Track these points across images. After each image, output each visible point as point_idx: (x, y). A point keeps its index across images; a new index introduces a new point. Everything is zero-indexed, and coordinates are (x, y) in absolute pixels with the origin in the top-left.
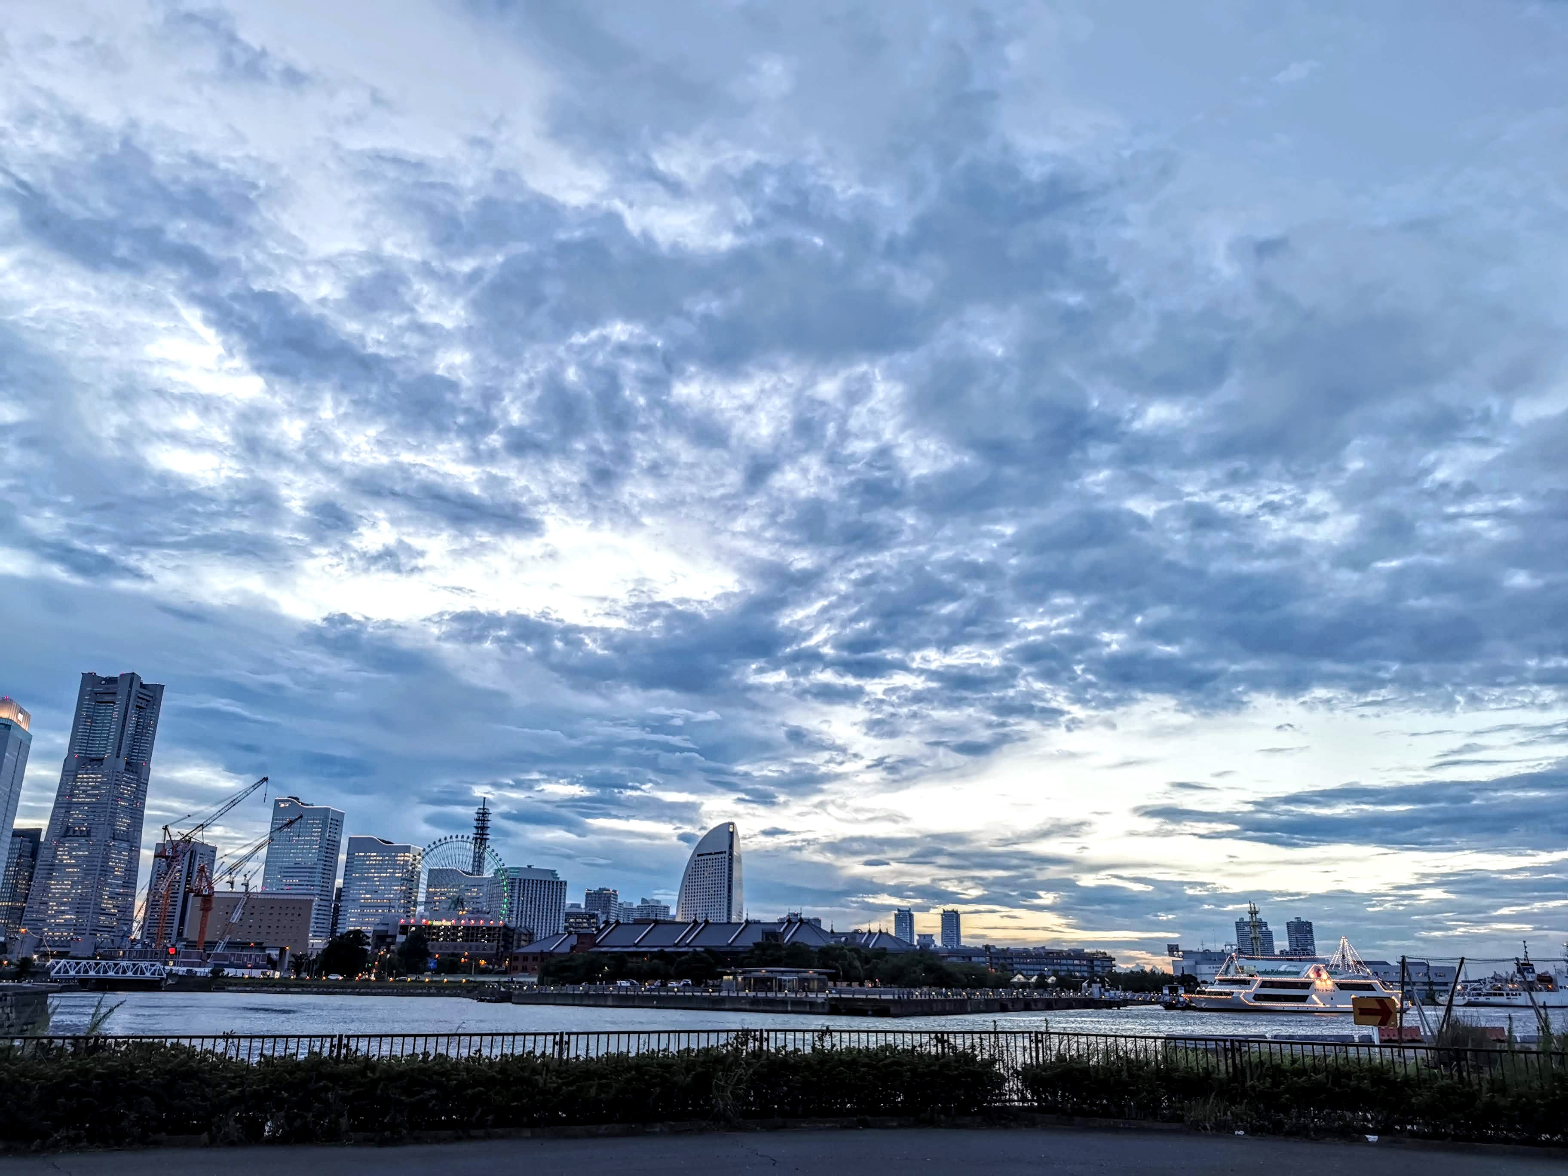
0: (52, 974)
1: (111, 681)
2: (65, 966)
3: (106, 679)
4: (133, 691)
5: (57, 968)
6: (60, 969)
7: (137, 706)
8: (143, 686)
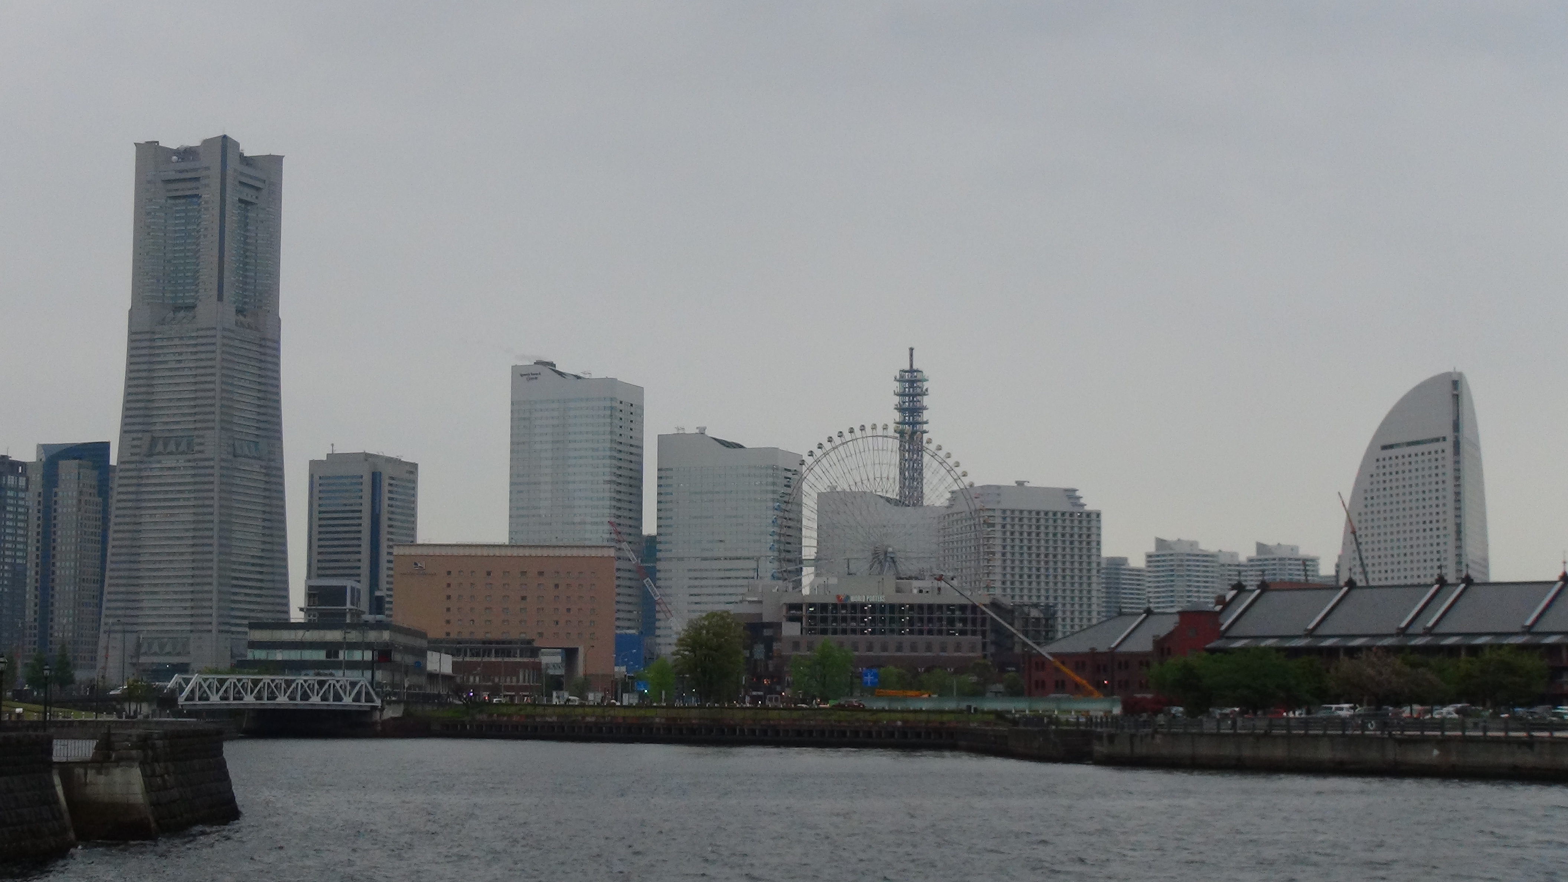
0: (181, 700)
1: (186, 153)
2: (201, 686)
3: (177, 152)
4: (230, 171)
5: (188, 689)
6: (192, 691)
7: (241, 201)
8: (247, 161)
